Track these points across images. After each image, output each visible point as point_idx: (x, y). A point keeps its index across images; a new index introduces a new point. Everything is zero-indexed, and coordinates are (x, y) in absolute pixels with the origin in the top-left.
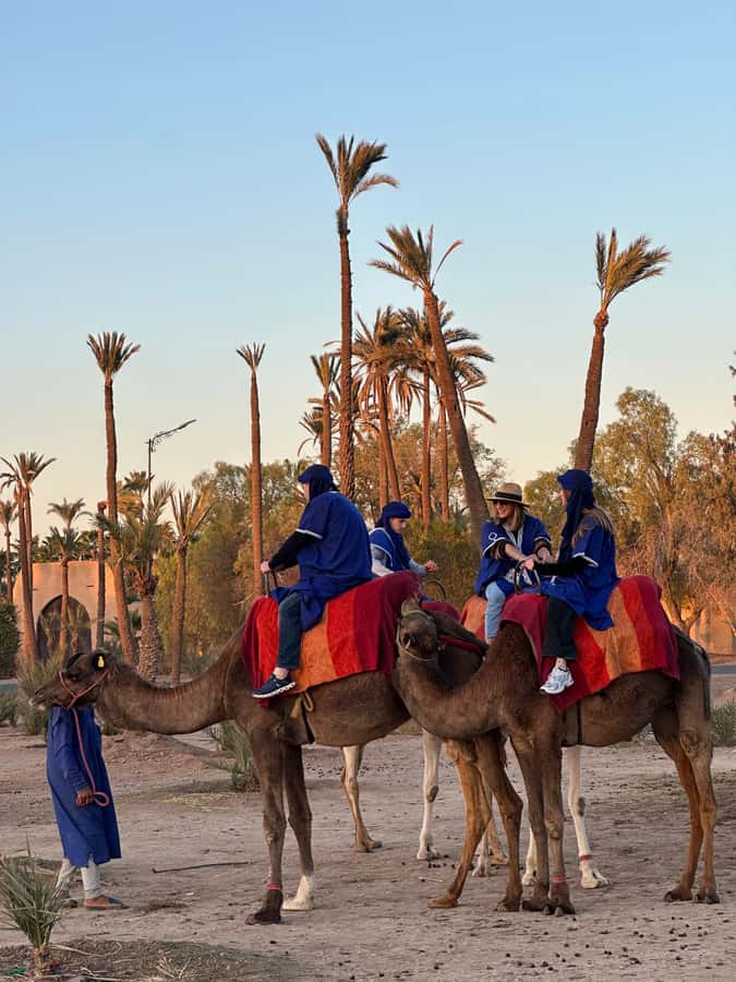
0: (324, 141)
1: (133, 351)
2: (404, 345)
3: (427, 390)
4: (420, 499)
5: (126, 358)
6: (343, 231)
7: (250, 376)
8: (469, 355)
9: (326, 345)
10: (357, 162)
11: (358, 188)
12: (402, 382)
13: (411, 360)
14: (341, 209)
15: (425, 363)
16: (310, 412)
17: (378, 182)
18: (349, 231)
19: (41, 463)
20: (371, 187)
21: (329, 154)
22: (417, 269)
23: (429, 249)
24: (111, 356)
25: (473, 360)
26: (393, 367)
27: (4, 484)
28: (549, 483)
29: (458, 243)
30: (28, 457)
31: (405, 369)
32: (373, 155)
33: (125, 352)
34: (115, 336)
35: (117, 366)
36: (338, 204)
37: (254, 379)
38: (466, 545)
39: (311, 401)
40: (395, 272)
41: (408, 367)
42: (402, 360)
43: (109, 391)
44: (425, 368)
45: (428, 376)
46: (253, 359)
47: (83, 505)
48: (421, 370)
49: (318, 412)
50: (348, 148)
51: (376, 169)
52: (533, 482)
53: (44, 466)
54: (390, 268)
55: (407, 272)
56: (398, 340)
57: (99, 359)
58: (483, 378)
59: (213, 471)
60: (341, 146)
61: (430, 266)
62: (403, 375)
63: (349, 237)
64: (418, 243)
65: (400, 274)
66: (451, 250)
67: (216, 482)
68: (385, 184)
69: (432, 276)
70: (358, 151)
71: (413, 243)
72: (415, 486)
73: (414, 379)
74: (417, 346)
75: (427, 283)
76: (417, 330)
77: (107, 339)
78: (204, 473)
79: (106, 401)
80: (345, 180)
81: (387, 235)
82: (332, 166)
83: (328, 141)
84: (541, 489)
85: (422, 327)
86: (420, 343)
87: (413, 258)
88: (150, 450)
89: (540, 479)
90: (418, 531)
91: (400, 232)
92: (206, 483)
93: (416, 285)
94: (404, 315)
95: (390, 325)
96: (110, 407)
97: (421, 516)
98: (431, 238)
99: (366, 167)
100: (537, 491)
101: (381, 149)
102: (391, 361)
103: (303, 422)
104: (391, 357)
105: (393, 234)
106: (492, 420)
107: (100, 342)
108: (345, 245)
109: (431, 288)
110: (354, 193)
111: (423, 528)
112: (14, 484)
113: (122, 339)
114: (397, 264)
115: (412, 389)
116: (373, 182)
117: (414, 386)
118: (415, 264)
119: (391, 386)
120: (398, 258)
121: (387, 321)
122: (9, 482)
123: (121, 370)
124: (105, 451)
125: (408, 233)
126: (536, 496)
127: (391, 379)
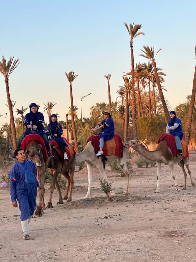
0: (126, 24)
1: (76, 76)
2: (143, 72)
3: (149, 84)
4: (148, 112)
5: (75, 78)
6: (132, 47)
7: (108, 82)
8: (160, 74)
9: (124, 73)
10: (135, 29)
11: (135, 36)
12: (143, 82)
13: (145, 76)
14: (131, 41)
15: (149, 77)
16: (119, 90)
17: (140, 34)
18: (133, 47)
19: (53, 105)
20: (138, 35)
21: (128, 28)
22: (151, 56)
23: (153, 51)
24: (71, 78)
25: (161, 75)
26: (141, 78)
27: (45, 110)
28: (182, 107)
29: (160, 49)
30: (50, 103)
31: (144, 79)
32: (138, 27)
33: (74, 76)
34: (72, 73)
35: (73, 80)
36: (130, 40)
37: (109, 83)
38: (161, 123)
39: (120, 87)
40: (145, 57)
41: (144, 78)
42: (143, 76)
43: (71, 86)
44: (149, 78)
45: (150, 80)
46: (108, 78)
47: (58, 115)
48: (148, 79)
49: (121, 90)
50: (132, 26)
51: (139, 31)
52: (178, 106)
53: (54, 105)
54: (144, 56)
55: (148, 57)
56: (142, 71)
57: (68, 78)
58: (164, 80)
59: (96, 105)
60: (131, 25)
61: (154, 55)
62: (143, 80)
63: (133, 48)
64: (151, 50)
65: (146, 57)
66: (159, 51)
67: (96, 108)
68: (142, 35)
69: (154, 58)
70: (135, 27)
71: (150, 50)
72: (147, 108)
73: (146, 81)
74: (147, 73)
75: (153, 59)
76: (147, 68)
77: (70, 73)
78: (93, 106)
79: (70, 89)
80: (132, 34)
81: (143, 48)
82: (129, 31)
83: (127, 24)
84: (180, 108)
85: (148, 68)
86: (147, 72)
87: (150, 53)
88: (81, 101)
89: (179, 106)
90: (149, 119)
91: (146, 47)
92: (94, 108)
93: (150, 60)
94: (143, 65)
95: (140, 67)
96: (71, 90)
97: (148, 115)
98: (154, 48)
99: (137, 30)
100: (179, 108)
101: (140, 26)
102: (140, 76)
103: (117, 92)
104: (140, 75)
105: (145, 48)
106: (166, 91)
107: (68, 74)
108: (132, 50)
109: (154, 61)
110: (134, 37)
111: (150, 119)
112: (47, 110)
113: (74, 73)
114: (146, 55)
115: (145, 83)
116: (139, 34)
117: (146, 83)
118: (150, 55)
119: (140, 83)
120: (146, 54)
121: (139, 66)
122: (46, 110)
123: (73, 81)
124: (70, 101)
125: (148, 47)
126: (178, 110)
127: (140, 81)
